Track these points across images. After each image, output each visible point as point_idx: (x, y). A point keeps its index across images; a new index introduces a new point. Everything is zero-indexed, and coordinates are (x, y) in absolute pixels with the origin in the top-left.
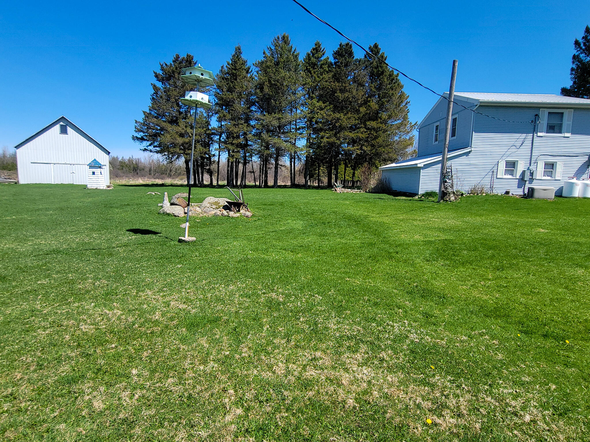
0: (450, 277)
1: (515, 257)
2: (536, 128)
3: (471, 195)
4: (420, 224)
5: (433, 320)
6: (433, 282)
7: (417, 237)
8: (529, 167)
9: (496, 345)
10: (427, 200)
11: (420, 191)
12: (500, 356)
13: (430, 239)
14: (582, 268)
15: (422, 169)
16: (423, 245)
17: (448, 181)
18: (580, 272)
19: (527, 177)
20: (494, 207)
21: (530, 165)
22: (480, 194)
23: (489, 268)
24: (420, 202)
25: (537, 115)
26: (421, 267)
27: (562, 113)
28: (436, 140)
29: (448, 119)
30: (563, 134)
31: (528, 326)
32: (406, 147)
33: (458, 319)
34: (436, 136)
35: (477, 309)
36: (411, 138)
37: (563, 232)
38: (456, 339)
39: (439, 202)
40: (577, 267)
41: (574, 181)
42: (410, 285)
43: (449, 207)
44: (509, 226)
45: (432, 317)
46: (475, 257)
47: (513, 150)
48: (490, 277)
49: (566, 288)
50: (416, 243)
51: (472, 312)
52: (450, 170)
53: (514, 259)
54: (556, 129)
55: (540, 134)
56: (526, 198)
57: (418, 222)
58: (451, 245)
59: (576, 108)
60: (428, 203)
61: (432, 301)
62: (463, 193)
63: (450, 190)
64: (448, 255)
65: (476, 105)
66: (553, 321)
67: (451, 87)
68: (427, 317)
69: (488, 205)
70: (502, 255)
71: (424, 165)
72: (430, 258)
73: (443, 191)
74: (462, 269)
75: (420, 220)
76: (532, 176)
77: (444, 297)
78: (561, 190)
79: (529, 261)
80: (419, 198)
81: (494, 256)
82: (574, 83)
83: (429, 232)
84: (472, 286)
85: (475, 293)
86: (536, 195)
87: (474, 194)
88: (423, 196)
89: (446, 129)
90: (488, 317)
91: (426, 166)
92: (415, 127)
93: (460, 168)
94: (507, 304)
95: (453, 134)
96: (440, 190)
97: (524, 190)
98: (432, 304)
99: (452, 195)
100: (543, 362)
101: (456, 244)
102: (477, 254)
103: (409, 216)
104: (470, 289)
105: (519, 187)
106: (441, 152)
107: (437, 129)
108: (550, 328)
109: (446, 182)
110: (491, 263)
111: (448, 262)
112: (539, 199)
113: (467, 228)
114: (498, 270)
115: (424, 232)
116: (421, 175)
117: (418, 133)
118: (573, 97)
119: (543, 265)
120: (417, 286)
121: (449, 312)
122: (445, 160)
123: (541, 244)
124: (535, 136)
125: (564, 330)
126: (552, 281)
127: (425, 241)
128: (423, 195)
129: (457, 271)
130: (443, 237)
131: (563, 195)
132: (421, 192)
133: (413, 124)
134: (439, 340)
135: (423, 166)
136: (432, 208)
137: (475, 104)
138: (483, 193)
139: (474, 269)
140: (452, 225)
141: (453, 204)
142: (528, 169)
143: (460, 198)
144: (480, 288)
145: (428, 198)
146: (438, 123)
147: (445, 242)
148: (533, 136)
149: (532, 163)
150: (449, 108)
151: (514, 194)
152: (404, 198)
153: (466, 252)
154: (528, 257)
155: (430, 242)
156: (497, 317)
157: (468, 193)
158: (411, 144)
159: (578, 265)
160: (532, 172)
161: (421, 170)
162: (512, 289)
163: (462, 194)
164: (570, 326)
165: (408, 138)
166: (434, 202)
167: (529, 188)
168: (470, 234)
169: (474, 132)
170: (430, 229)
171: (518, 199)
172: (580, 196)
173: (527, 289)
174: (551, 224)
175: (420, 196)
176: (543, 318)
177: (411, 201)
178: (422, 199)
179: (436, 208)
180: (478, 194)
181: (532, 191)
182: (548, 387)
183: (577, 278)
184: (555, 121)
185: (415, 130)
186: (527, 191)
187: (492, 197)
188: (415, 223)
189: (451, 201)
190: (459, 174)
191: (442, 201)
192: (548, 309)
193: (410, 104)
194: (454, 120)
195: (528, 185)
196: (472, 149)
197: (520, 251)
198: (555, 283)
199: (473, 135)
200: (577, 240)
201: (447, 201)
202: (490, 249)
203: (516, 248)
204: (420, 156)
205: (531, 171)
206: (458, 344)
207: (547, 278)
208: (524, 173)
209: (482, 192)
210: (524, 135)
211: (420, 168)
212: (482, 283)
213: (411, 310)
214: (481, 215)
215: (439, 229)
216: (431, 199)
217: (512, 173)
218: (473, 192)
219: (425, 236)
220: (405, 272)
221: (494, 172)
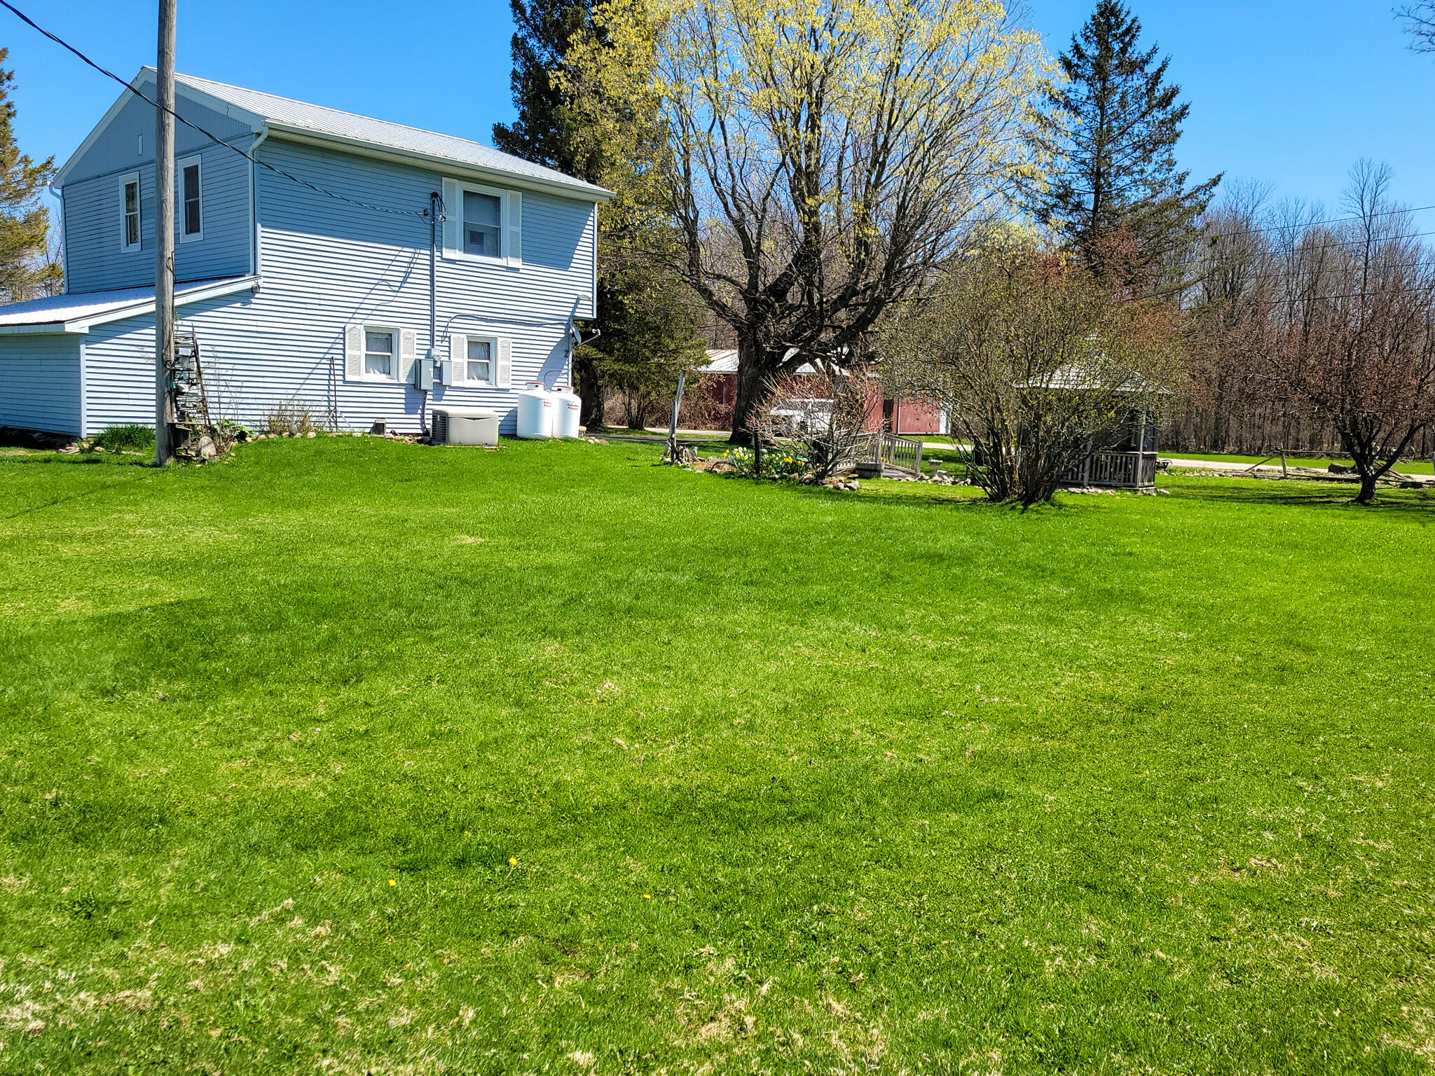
0: (189, 740)
1: (395, 632)
2: (436, 233)
3: (272, 436)
4: (86, 551)
5: (112, 919)
6: (127, 770)
7: (69, 606)
8: (429, 351)
9: (323, 939)
10: (115, 459)
11: (84, 425)
12: (335, 973)
13: (123, 608)
14: (556, 637)
15: (87, 342)
16: (91, 634)
17: (186, 388)
18: (551, 648)
19: (427, 382)
20: (342, 476)
21: (433, 345)
22: (298, 435)
23: (319, 682)
24: (86, 467)
25: (435, 195)
26: (80, 721)
27: (497, 200)
28: (132, 238)
29: (161, 168)
30: (505, 259)
31: (419, 845)
32: (17, 249)
33: (205, 889)
34: (131, 221)
35: (272, 832)
36: (32, 220)
37: (517, 541)
38: (194, 963)
39: (160, 465)
40: (544, 637)
41: (539, 392)
42: (28, 802)
43: (198, 483)
44: (383, 534)
45: (107, 910)
46: (277, 649)
47: (382, 294)
48: (321, 711)
49: (518, 703)
50: (61, 631)
51: (254, 849)
52: (188, 352)
53: (393, 638)
54: (488, 241)
55: (448, 254)
56: (430, 443)
57: (77, 546)
58: (197, 621)
59: (531, 192)
60: (120, 468)
61: (116, 844)
62: (246, 430)
63: (199, 422)
64: (186, 659)
65: (259, 135)
66: (482, 809)
67: (162, 53)
68: (89, 916)
69: (325, 470)
70: (357, 631)
71: (91, 328)
72: (117, 680)
73: (173, 425)
74: (231, 702)
75: (85, 539)
76: (440, 378)
77: (161, 821)
78: (512, 419)
79: (431, 640)
80: (82, 451)
81: (336, 639)
82: (523, 116)
83: (115, 583)
84: (260, 754)
85: (273, 778)
86: (455, 433)
87: (280, 433)
88: (98, 443)
89: (161, 203)
90: (304, 849)
91: (101, 332)
92: (45, 177)
93: (223, 343)
94: (367, 788)
95: (192, 224)
96: (160, 422)
97: (423, 418)
98: (113, 856)
99: (205, 439)
100: (450, 947)
101: (216, 613)
102: (284, 639)
103: (40, 525)
104: (256, 766)
105: (410, 409)
106: (148, 284)
107: (130, 197)
108: (475, 832)
109: (179, 392)
110: (324, 663)
111: (181, 686)
112: (463, 446)
113: (255, 554)
114: (346, 682)
115: (100, 583)
116: (84, 363)
117: (58, 202)
118: (521, 157)
119: (465, 647)
120: (55, 804)
121: (177, 870)
122: (169, 316)
123: (464, 582)
124: (436, 259)
125: (507, 831)
126: (485, 689)
127: (101, 619)
128: (99, 441)
129: (212, 713)
130: (170, 592)
131: (520, 433)
132: (90, 427)
133: (36, 164)
134: (128, 993)
135: (86, 331)
136: (135, 487)
137: (255, 130)
138: (308, 430)
139: (271, 693)
140: (208, 545)
141: (212, 469)
142: (428, 356)
143: (237, 449)
144: (288, 754)
145: (118, 452)
146: (132, 177)
147: (175, 613)
148: (432, 256)
149: (436, 338)
150: (162, 128)
151: (397, 431)
152: (21, 452)
153: (246, 639)
154: (430, 628)
155: (120, 620)
156: (335, 841)
157: (262, 432)
158: (36, 241)
159: (546, 632)
160: (438, 365)
161: (83, 347)
162: (383, 738)
163: (242, 436)
164: (523, 812)
165: (19, 216)
166: (141, 465)
167: (435, 414)
168: (265, 573)
169: (259, 226)
170: (123, 567)
171: (407, 447)
172: (557, 434)
173: (422, 729)
174: (491, 520)
175: (86, 446)
176: (459, 806)
177: (51, 465)
178: (93, 456)
179: (148, 487)
180: (291, 435)
181: (442, 421)
182: (457, 1019)
183: (543, 668)
184: (482, 221)
185: (46, 188)
186: (431, 422)
187: (336, 442)
188: (66, 551)
189: (203, 461)
190: (224, 367)
191: (170, 461)
192: (474, 777)
193: (12, 83)
194: (191, 175)
195: (432, 406)
196: (260, 282)
197: (410, 612)
198: (493, 694)
199: (259, 234)
200: (549, 561)
201: (188, 459)
202: (324, 616)
203: (397, 605)
204: (77, 292)
205: (435, 362)
206: (197, 982)
207: (474, 683)
208: (417, 366)
209: (303, 428)
210: (407, 253)
211: (76, 338)
212: (295, 737)
213: (25, 904)
214: (303, 504)
215: (161, 567)
216: (130, 453)
217: (385, 365)
218: (276, 427)
219: (104, 596)
220: (9, 753)
221: (334, 364)
